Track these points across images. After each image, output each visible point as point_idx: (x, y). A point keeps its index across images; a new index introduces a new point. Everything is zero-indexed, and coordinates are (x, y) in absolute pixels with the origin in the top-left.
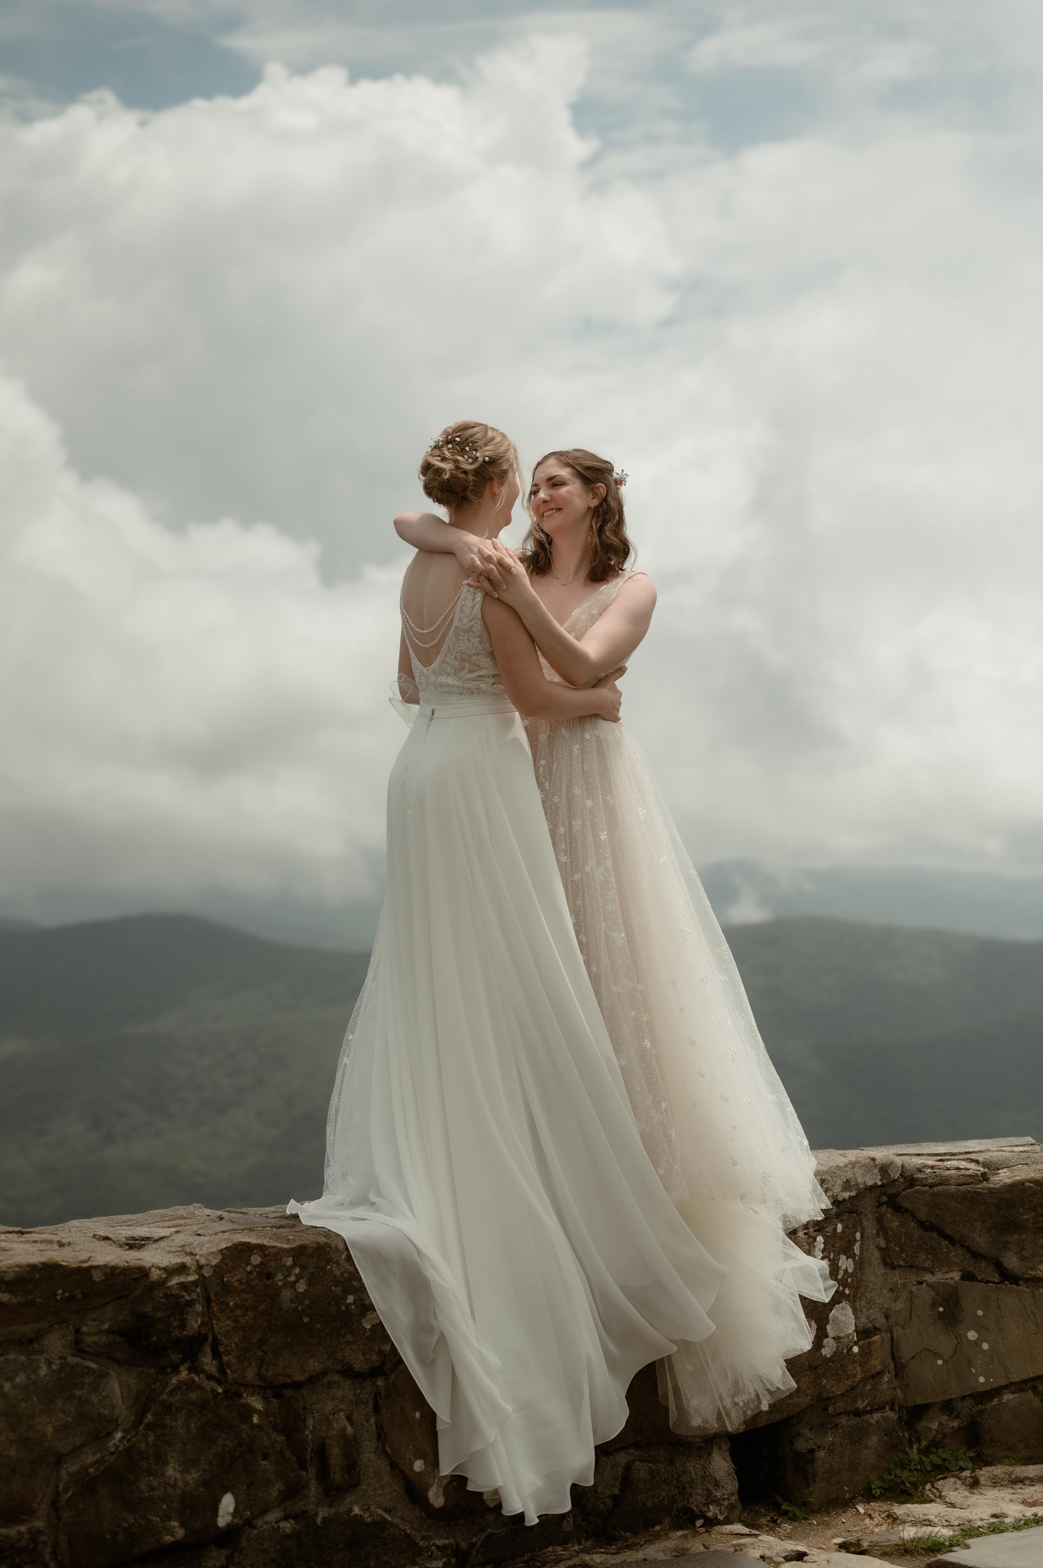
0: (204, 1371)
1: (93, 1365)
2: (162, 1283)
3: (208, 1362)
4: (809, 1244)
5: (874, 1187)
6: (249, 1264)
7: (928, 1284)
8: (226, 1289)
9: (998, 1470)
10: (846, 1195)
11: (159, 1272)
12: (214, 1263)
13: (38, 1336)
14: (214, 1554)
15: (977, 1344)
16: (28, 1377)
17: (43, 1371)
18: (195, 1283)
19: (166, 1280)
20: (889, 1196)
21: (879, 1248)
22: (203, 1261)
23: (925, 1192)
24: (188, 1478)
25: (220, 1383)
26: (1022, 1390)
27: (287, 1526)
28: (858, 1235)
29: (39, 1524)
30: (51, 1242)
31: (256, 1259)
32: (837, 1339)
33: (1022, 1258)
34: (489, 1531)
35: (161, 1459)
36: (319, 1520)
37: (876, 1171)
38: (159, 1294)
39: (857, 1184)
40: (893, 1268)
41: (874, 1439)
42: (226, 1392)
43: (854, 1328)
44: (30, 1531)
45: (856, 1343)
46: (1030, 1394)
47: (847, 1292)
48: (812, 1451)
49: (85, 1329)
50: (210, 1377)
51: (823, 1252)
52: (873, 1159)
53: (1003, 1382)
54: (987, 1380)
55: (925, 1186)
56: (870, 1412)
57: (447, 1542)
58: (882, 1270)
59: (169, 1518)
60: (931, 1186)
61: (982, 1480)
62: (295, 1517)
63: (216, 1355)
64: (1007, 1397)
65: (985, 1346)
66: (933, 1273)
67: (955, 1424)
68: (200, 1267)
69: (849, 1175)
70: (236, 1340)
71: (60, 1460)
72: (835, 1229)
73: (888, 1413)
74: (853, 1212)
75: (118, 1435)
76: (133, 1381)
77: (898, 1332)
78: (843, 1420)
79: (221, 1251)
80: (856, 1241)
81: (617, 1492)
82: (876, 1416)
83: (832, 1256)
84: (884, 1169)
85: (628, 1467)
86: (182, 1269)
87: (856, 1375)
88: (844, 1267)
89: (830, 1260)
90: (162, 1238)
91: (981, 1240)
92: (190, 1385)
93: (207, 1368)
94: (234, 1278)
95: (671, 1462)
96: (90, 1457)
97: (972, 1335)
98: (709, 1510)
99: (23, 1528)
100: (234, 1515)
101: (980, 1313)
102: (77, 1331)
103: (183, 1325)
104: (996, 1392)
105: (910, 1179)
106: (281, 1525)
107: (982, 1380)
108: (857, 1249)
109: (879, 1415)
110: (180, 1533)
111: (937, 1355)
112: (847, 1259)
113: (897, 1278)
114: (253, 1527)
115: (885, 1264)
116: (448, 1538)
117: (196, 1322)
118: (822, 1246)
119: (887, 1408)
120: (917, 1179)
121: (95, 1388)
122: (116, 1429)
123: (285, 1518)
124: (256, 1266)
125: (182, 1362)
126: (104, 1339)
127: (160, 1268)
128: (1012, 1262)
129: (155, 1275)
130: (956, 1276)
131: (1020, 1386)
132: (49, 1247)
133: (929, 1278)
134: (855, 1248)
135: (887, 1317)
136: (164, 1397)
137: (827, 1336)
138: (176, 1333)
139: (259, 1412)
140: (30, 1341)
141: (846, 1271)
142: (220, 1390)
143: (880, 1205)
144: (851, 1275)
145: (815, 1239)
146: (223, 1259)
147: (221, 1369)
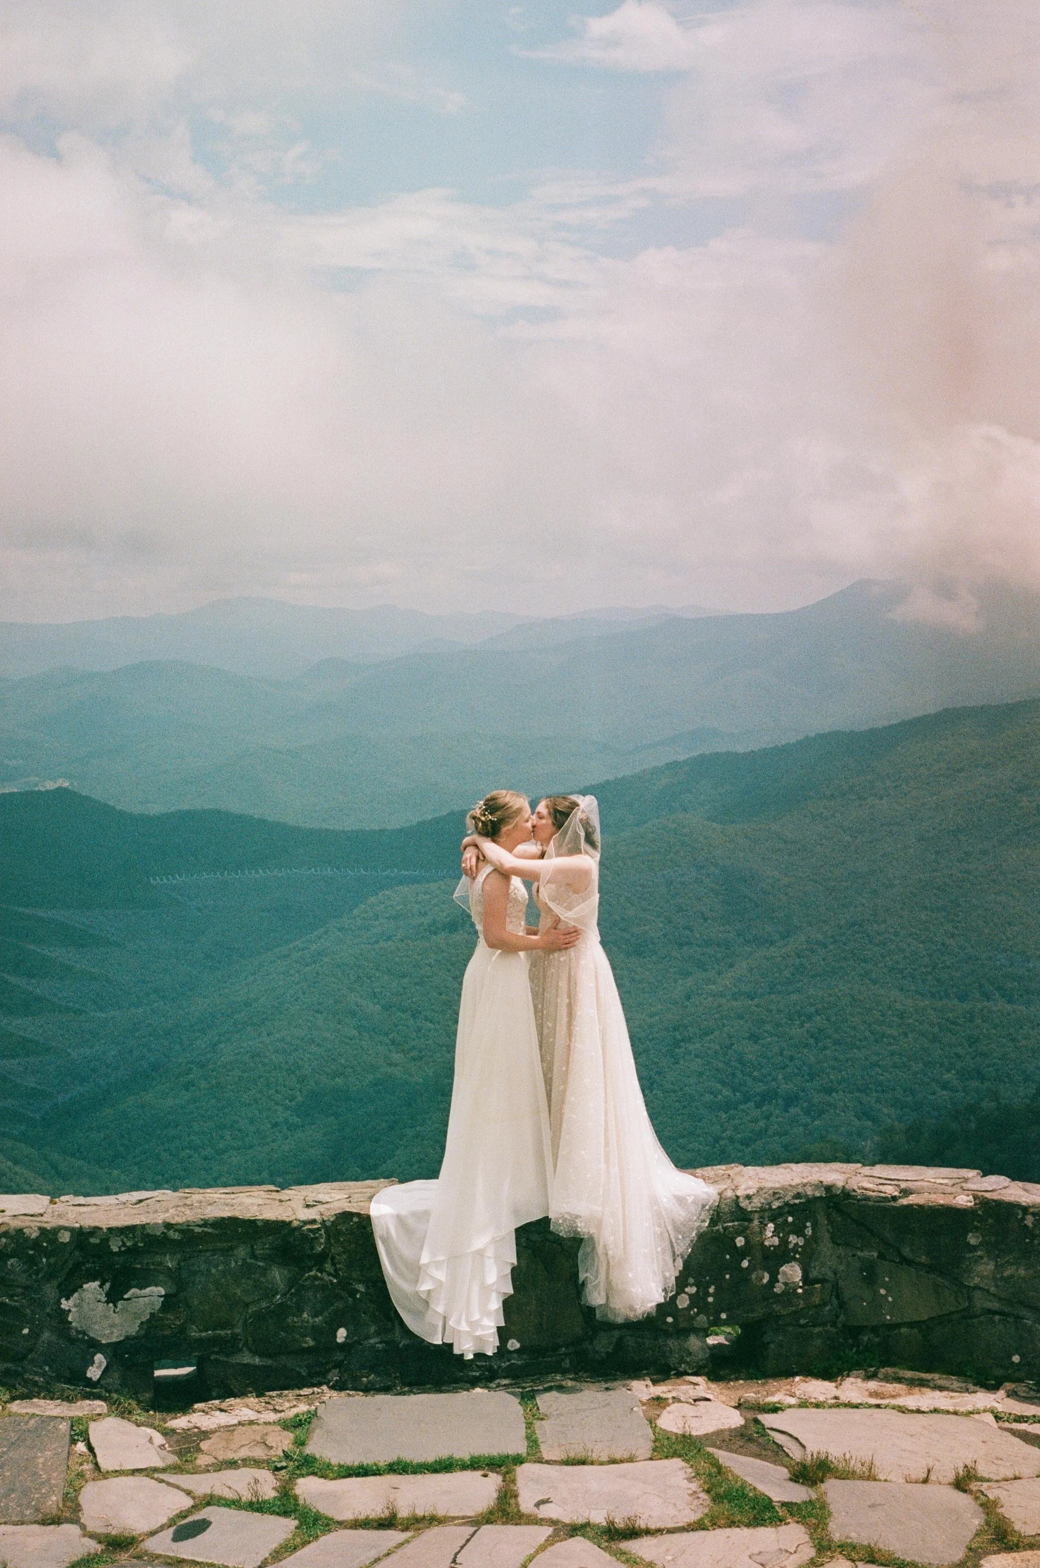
0: (325, 1271)
1: (261, 1264)
2: (299, 1228)
3: (328, 1267)
4: (760, 1228)
5: (821, 1197)
6: (351, 1221)
7: (859, 1258)
8: (339, 1233)
9: (890, 1370)
10: (797, 1201)
11: (298, 1223)
12: (332, 1220)
13: (231, 1248)
14: (338, 1354)
15: (885, 1297)
16: (225, 1267)
17: (233, 1265)
18: (318, 1229)
19: (302, 1227)
20: (835, 1203)
21: (828, 1231)
22: (325, 1219)
23: (854, 1204)
24: (317, 1320)
25: (335, 1277)
26: (912, 1328)
27: (380, 1346)
28: (808, 1224)
29: (238, 1331)
30: (275, 1200)
31: (356, 1219)
32: (786, 1284)
33: (912, 1250)
34: (513, 1361)
35: (300, 1310)
36: (401, 1345)
37: (823, 1189)
38: (297, 1233)
39: (807, 1195)
40: (838, 1245)
41: (818, 1342)
42: (339, 1282)
43: (800, 1278)
44: (231, 1334)
45: (801, 1287)
46: (916, 1330)
47: (798, 1256)
48: (769, 1343)
49: (255, 1247)
50: (329, 1274)
51: (773, 1232)
52: (821, 1182)
53: (899, 1321)
54: (891, 1318)
55: (855, 1200)
56: (814, 1326)
57: (484, 1364)
58: (830, 1245)
59: (306, 1336)
60: (859, 1200)
61: (880, 1375)
62: (386, 1343)
63: (334, 1264)
64: (903, 1330)
65: (890, 1299)
66: (862, 1251)
67: (877, 1340)
68: (324, 1221)
69: (800, 1190)
70: (345, 1257)
71: (247, 1305)
72: (787, 1220)
73: (828, 1328)
74: (806, 1211)
75: (278, 1297)
76: (286, 1272)
77: (841, 1283)
78: (791, 1329)
79: (335, 1215)
80: (806, 1227)
81: (610, 1350)
82: (817, 1330)
83: (781, 1235)
84: (828, 1188)
85: (621, 1338)
86: (314, 1221)
87: (798, 1305)
88: (794, 1242)
89: (779, 1238)
90: (328, 1202)
91: (889, 1235)
92: (315, 1278)
93: (327, 1269)
94: (343, 1228)
95: (656, 1339)
96: (264, 1305)
97: (883, 1292)
98: (681, 1367)
99: (229, 1332)
100: (346, 1338)
101: (887, 1279)
102: (252, 1247)
103: (312, 1248)
104: (898, 1326)
105: (846, 1194)
106: (377, 1345)
107: (888, 1317)
108: (809, 1232)
109: (821, 1329)
110: (311, 1343)
111: (864, 1300)
112: (798, 1237)
113: (841, 1251)
114: (361, 1344)
115: (833, 1242)
116: (486, 1362)
117: (320, 1247)
118: (773, 1229)
119: (829, 1325)
120: (851, 1196)
121: (264, 1275)
122: (277, 1293)
123: (381, 1342)
124: (356, 1223)
125: (315, 1265)
126: (268, 1251)
127: (300, 1221)
128: (906, 1251)
129: (295, 1224)
130: (875, 1254)
131: (911, 1325)
132: (273, 1202)
133: (859, 1253)
134: (806, 1231)
135: (835, 1274)
136: (301, 1282)
137: (778, 1281)
138: (309, 1252)
139: (361, 1293)
140: (228, 1250)
141: (796, 1244)
142: (335, 1281)
143: (829, 1208)
144: (801, 1247)
145: (766, 1225)
146: (336, 1218)
147: (336, 1270)
